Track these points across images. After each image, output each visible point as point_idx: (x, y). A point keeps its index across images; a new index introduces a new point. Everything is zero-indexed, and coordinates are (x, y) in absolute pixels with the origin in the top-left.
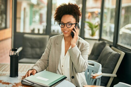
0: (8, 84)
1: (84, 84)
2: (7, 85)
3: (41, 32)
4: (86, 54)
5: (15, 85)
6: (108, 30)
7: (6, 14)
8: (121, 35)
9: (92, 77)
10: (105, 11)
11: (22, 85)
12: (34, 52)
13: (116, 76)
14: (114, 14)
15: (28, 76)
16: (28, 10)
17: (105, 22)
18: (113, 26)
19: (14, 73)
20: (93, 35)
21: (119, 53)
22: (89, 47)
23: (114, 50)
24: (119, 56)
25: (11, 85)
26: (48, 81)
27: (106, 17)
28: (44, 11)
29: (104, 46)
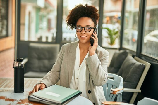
0: (12, 100)
1: (103, 100)
2: (11, 102)
3: (50, 40)
4: (106, 64)
5: (20, 102)
6: (130, 38)
7: (7, 19)
8: (146, 44)
9: (112, 92)
10: (127, 15)
11: (29, 102)
12: (42, 65)
13: (140, 91)
14: (137, 18)
15: (36, 91)
16: (33, 14)
17: (127, 28)
18: (136, 33)
19: (19, 87)
20: (112, 43)
21: (144, 64)
22: (108, 56)
23: (138, 61)
24: (144, 67)
25: (15, 102)
26: (59, 97)
27: (128, 22)
28: (53, 16)
29: (126, 56)
